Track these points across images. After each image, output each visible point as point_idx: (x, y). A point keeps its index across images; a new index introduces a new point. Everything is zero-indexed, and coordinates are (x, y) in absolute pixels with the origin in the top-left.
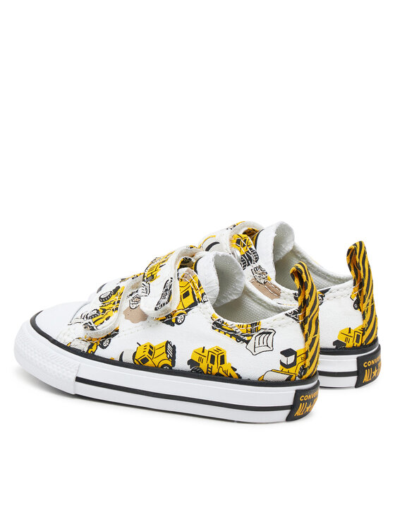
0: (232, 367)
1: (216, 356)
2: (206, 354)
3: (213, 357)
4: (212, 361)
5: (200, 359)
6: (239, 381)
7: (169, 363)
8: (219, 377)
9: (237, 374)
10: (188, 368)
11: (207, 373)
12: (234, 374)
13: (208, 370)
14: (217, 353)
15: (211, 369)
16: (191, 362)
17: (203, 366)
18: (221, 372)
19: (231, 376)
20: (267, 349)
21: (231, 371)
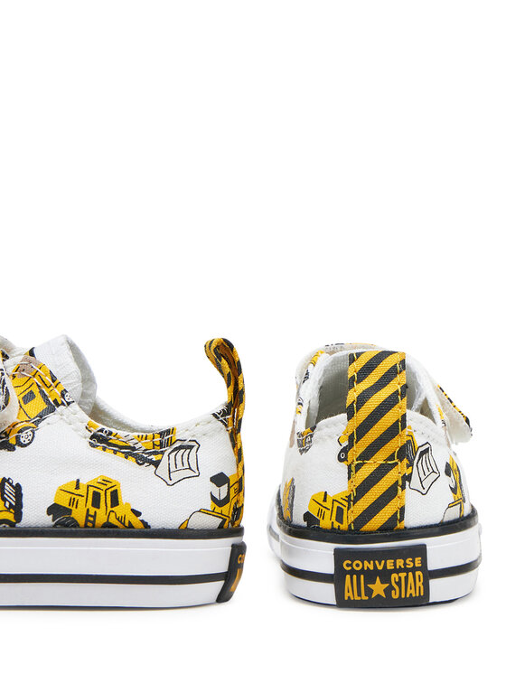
0: (133, 510)
1: (102, 493)
2: (82, 491)
3: (96, 497)
4: (96, 503)
5: (72, 502)
6: (147, 532)
7: (10, 516)
8: (109, 531)
9: (142, 521)
10: (48, 521)
11: (86, 526)
12: (136, 521)
13: (87, 520)
14: (104, 488)
15: (94, 517)
16: (54, 510)
17: (79, 514)
18: (113, 520)
19: (131, 526)
20: (190, 473)
21: (131, 518)
